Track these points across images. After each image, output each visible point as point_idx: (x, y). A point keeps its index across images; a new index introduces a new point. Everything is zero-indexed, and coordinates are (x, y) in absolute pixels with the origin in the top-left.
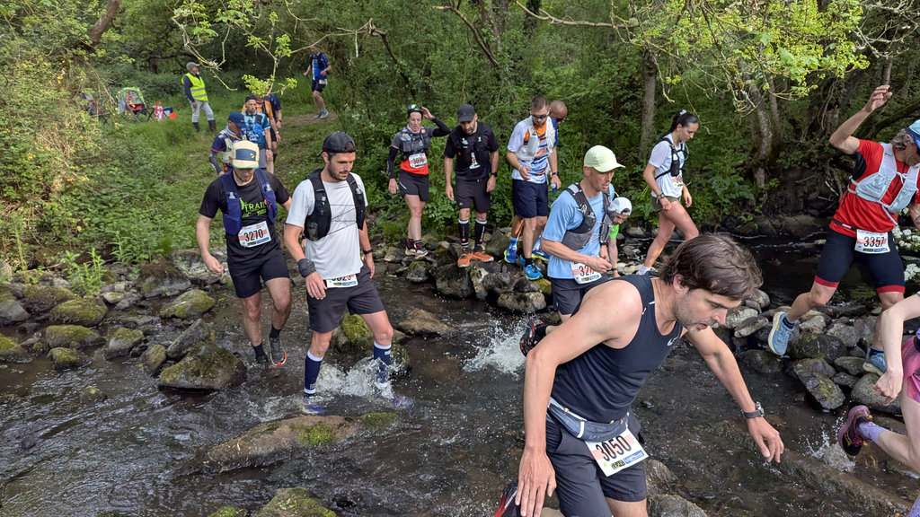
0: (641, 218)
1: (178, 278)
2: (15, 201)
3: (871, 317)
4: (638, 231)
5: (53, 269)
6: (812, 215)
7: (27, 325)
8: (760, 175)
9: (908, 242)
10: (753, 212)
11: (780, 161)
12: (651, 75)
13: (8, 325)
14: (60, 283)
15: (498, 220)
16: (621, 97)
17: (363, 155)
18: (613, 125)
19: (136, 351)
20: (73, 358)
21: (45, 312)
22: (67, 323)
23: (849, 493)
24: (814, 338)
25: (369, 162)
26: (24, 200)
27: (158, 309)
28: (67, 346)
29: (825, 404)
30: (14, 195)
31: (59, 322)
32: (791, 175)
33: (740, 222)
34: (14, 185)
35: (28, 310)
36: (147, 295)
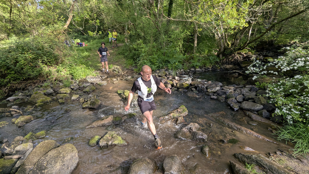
0: (194, 66)
1: (87, 82)
2: (50, 66)
3: (245, 88)
4: (193, 69)
5: (60, 81)
6: (232, 65)
7: (54, 94)
8: (221, 56)
9: (255, 71)
10: (219, 64)
11: (225, 52)
12: (196, 33)
13: (49, 94)
14: (61, 84)
15: (161, 68)
16: (189, 38)
17: (129, 53)
18: (187, 44)
19: (78, 100)
20: (63, 102)
21: (58, 91)
22: (62, 93)
23: (240, 129)
24: (232, 93)
25: (131, 55)
26: (52, 66)
27: (83, 90)
28: (62, 99)
29: (235, 109)
30: (50, 64)
31: (61, 93)
32: (228, 56)
33: (216, 67)
34: (49, 62)
35: (54, 91)
36: (80, 87)
